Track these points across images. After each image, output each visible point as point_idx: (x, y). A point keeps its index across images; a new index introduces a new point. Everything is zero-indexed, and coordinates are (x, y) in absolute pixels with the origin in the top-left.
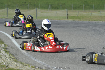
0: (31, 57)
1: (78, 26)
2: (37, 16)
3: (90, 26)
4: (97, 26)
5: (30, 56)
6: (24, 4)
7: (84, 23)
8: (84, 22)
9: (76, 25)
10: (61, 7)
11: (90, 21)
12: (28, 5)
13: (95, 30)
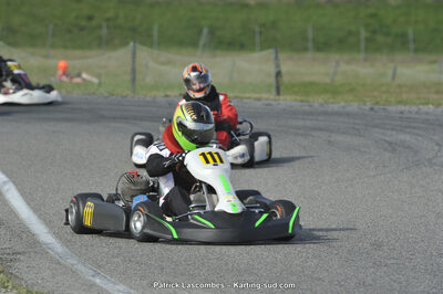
0: (80, 267)
1: (320, 129)
2: (134, 80)
3: (377, 130)
4: (406, 127)
5: (75, 262)
6: (83, 23)
7: (348, 115)
8: (349, 109)
9: (308, 123)
10: (258, 39)
11: (377, 103)
12: (100, 27)
13: (393, 147)
